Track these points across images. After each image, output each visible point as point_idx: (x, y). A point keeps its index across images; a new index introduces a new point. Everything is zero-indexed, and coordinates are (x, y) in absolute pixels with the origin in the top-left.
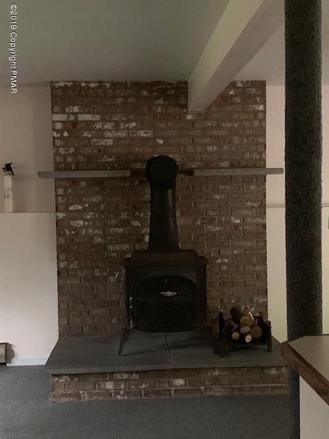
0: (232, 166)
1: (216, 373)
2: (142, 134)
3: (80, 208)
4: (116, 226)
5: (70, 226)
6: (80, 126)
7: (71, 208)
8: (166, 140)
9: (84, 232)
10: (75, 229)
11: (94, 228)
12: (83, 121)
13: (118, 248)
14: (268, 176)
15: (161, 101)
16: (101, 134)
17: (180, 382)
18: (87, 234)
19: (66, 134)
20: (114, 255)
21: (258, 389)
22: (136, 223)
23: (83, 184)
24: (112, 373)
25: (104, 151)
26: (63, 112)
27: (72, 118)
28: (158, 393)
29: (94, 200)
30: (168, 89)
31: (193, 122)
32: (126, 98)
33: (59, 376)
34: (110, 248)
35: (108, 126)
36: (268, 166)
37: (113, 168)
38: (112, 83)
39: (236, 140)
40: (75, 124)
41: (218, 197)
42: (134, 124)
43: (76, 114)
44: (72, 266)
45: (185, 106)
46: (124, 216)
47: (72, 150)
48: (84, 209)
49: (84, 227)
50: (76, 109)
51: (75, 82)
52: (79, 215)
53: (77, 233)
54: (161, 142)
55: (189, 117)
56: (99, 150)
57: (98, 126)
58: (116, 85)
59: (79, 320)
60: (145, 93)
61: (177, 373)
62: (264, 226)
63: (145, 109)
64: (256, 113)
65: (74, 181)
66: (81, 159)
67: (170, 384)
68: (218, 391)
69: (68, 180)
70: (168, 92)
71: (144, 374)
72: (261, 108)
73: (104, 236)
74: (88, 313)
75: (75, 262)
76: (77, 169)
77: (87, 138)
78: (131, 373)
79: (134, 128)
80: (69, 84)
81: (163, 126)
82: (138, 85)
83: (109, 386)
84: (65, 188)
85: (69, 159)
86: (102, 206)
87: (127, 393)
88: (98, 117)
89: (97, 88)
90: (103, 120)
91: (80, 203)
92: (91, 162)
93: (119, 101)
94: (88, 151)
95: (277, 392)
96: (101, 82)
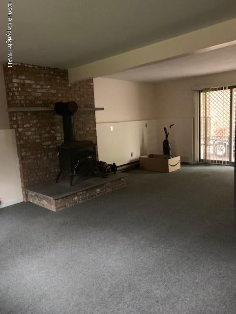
0: (85, 107)
1: (108, 184)
2: (52, 91)
3: (29, 126)
4: (45, 133)
5: (25, 135)
6: (26, 86)
7: (25, 126)
8: (62, 94)
9: (31, 137)
10: (28, 136)
11: (36, 135)
12: (27, 84)
13: (46, 144)
14: (96, 111)
15: (58, 77)
16: (35, 90)
17: (98, 190)
18: (33, 138)
19: (20, 89)
20: (45, 147)
21: (123, 185)
22: (53, 132)
23: (29, 114)
24: (76, 193)
25: (37, 98)
26: (17, 78)
27: (22, 81)
28: (92, 196)
29: (34, 122)
30: (60, 72)
31: (71, 88)
32: (45, 74)
33: (58, 199)
34: (43, 144)
35: (38, 87)
36: (96, 107)
37: (42, 107)
38: (38, 66)
39: (85, 96)
40: (23, 84)
41: (81, 119)
42: (49, 87)
43: (24, 80)
44: (28, 154)
45: (67, 80)
46: (48, 128)
47: (23, 98)
48: (31, 127)
49: (31, 135)
50: (23, 77)
51: (22, 64)
52: (28, 129)
53: (28, 138)
54: (60, 95)
55: (69, 85)
56: (35, 98)
57: (34, 86)
58: (40, 67)
59: (33, 179)
60: (52, 73)
61: (97, 187)
62: (96, 131)
63: (53, 80)
64: (91, 86)
65: (25, 113)
66: (28, 102)
67: (96, 192)
68: (109, 190)
69: (22, 112)
70: (61, 73)
71: (87, 190)
72: (92, 84)
73: (40, 139)
74: (37, 175)
75: (29, 152)
76: (26, 106)
77: (29, 92)
78: (83, 191)
79: (49, 88)
80: (20, 65)
81: (60, 88)
82: (49, 69)
83: (76, 198)
84: (22, 116)
85: (22, 102)
86: (38, 125)
87: (82, 200)
88: (34, 82)
89: (32, 68)
90: (36, 84)
91: (29, 123)
92: (32, 104)
93: (42, 75)
94: (30, 98)
95: (124, 186)
96: (34, 65)
